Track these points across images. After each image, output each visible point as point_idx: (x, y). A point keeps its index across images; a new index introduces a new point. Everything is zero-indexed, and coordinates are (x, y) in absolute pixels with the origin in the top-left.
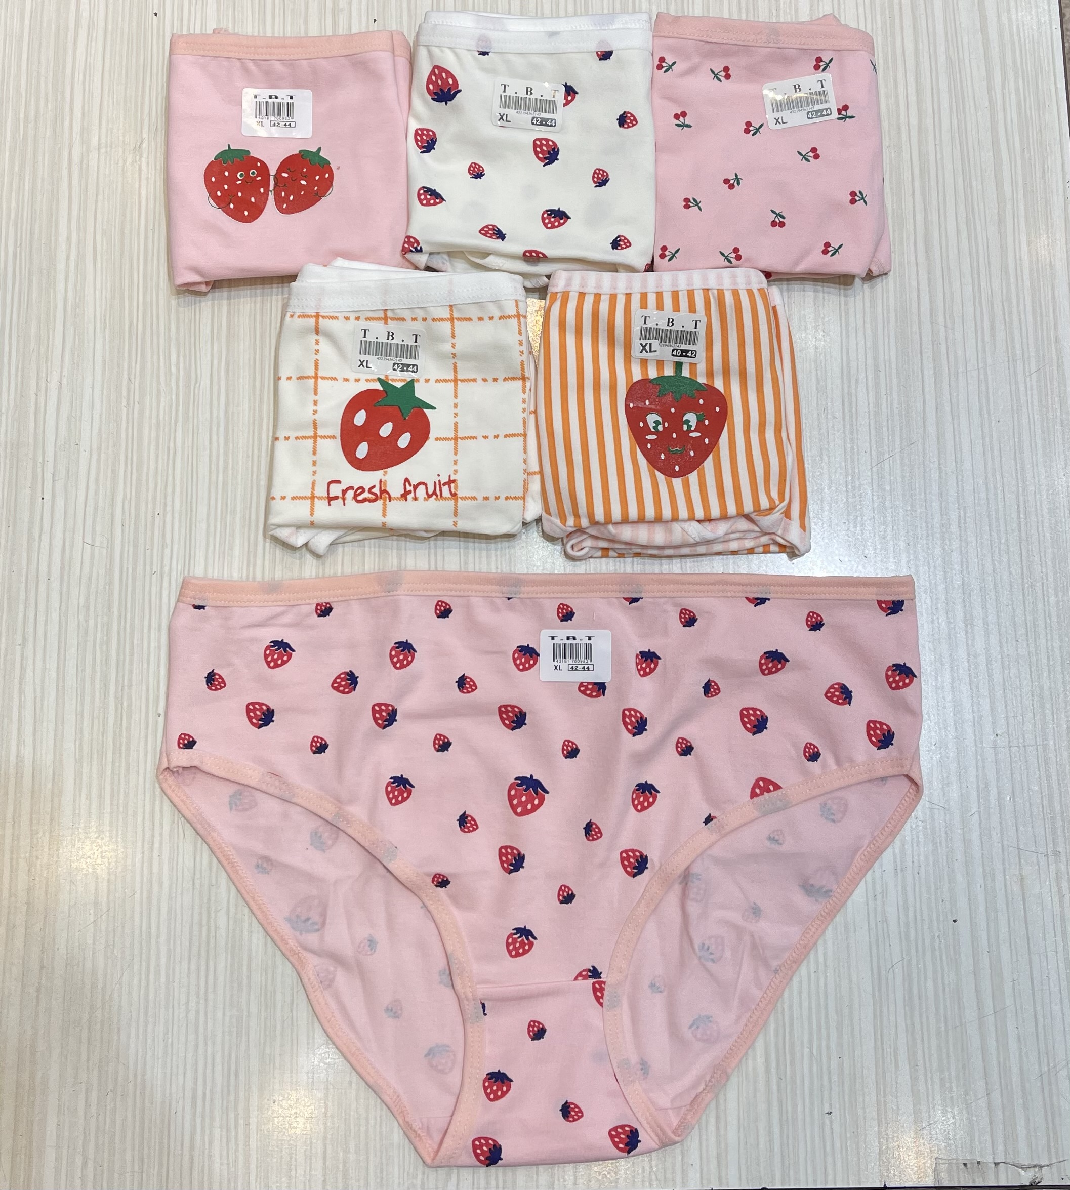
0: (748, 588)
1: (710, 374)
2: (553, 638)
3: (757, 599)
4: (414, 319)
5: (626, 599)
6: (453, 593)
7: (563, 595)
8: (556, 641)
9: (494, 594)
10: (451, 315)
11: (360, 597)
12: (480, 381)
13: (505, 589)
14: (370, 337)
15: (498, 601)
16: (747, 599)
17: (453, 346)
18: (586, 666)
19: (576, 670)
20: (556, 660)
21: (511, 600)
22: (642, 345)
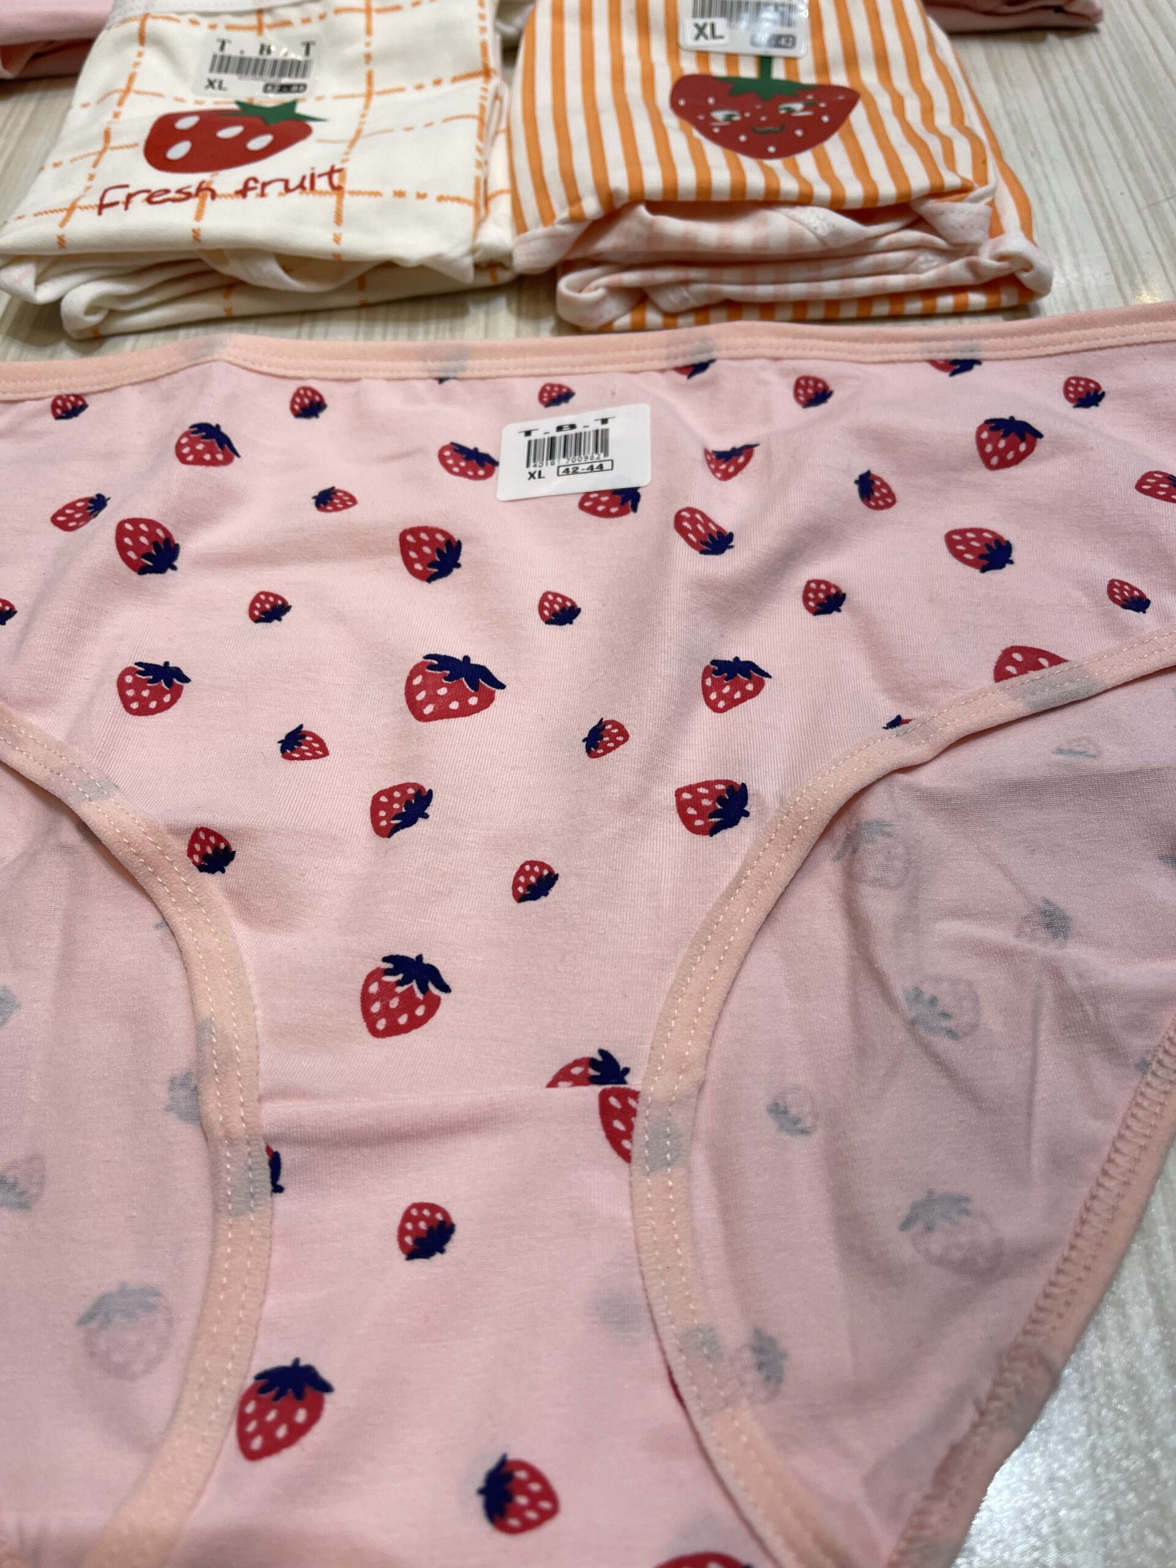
0: (934, 345)
1: (823, 66)
2: (528, 434)
3: (955, 362)
4: (306, 21)
5: (680, 370)
6: (330, 375)
7: (552, 371)
8: (532, 437)
9: (410, 374)
11: (140, 378)
12: (410, 89)
13: (442, 365)
14: (231, 50)
15: (420, 386)
16: (934, 363)
17: (368, 44)
18: (596, 465)
19: (575, 472)
20: (532, 464)
21: (446, 383)
22: (697, 25)
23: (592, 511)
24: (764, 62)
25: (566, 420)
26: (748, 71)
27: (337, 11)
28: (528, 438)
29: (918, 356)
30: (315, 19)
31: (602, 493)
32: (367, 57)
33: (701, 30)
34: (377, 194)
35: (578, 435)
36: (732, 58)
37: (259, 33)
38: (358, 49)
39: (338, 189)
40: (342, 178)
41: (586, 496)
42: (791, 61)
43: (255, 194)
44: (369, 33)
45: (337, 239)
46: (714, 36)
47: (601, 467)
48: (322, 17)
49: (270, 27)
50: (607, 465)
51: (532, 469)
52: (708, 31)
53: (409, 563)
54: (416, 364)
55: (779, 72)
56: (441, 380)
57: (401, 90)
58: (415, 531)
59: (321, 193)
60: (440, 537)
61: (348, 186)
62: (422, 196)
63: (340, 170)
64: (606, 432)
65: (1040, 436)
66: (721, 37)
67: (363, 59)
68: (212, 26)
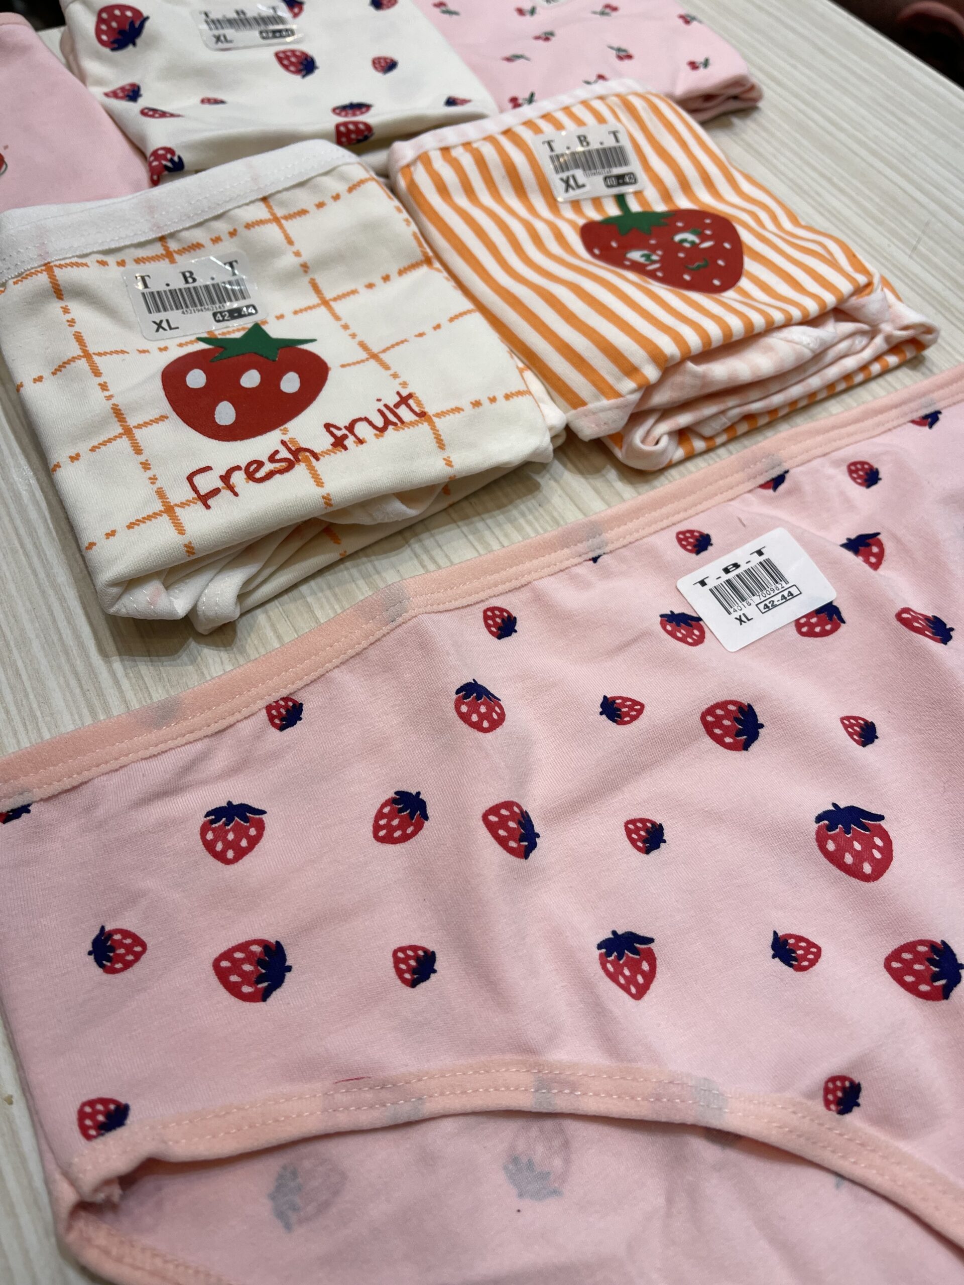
0: (905, 408)
1: (666, 196)
2: (703, 583)
3: (926, 417)
4: (216, 240)
5: (764, 486)
6: (501, 588)
7: (677, 518)
9: (567, 563)
10: (273, 214)
11: (343, 657)
12: (362, 290)
13: (581, 547)
14: (156, 285)
15: (579, 570)
16: (914, 422)
17: (297, 254)
18: (786, 593)
19: (774, 606)
20: (731, 610)
21: (599, 560)
22: (562, 179)
23: (811, 634)
24: (620, 200)
25: (727, 561)
26: (613, 211)
27: (248, 226)
28: (707, 588)
29: (902, 420)
30: (225, 236)
31: (809, 616)
32: (305, 267)
33: (567, 182)
34: (458, 410)
35: (748, 572)
36: (597, 202)
37: (172, 261)
38: (288, 261)
39: (422, 415)
40: (419, 403)
41: (798, 624)
42: (638, 194)
43: (350, 442)
44: (290, 242)
45: (449, 463)
46: (578, 187)
47: (790, 594)
48: (233, 234)
49: (180, 252)
50: (794, 591)
51: (735, 615)
52: (572, 182)
53: (719, 740)
54: (566, 551)
55: (634, 206)
56: (595, 560)
57: (354, 292)
58: (710, 711)
59: (412, 424)
60: (732, 708)
61: (431, 410)
62: (493, 400)
63: (410, 396)
64: (768, 561)
66: (583, 186)
67: (301, 270)
68: (122, 263)
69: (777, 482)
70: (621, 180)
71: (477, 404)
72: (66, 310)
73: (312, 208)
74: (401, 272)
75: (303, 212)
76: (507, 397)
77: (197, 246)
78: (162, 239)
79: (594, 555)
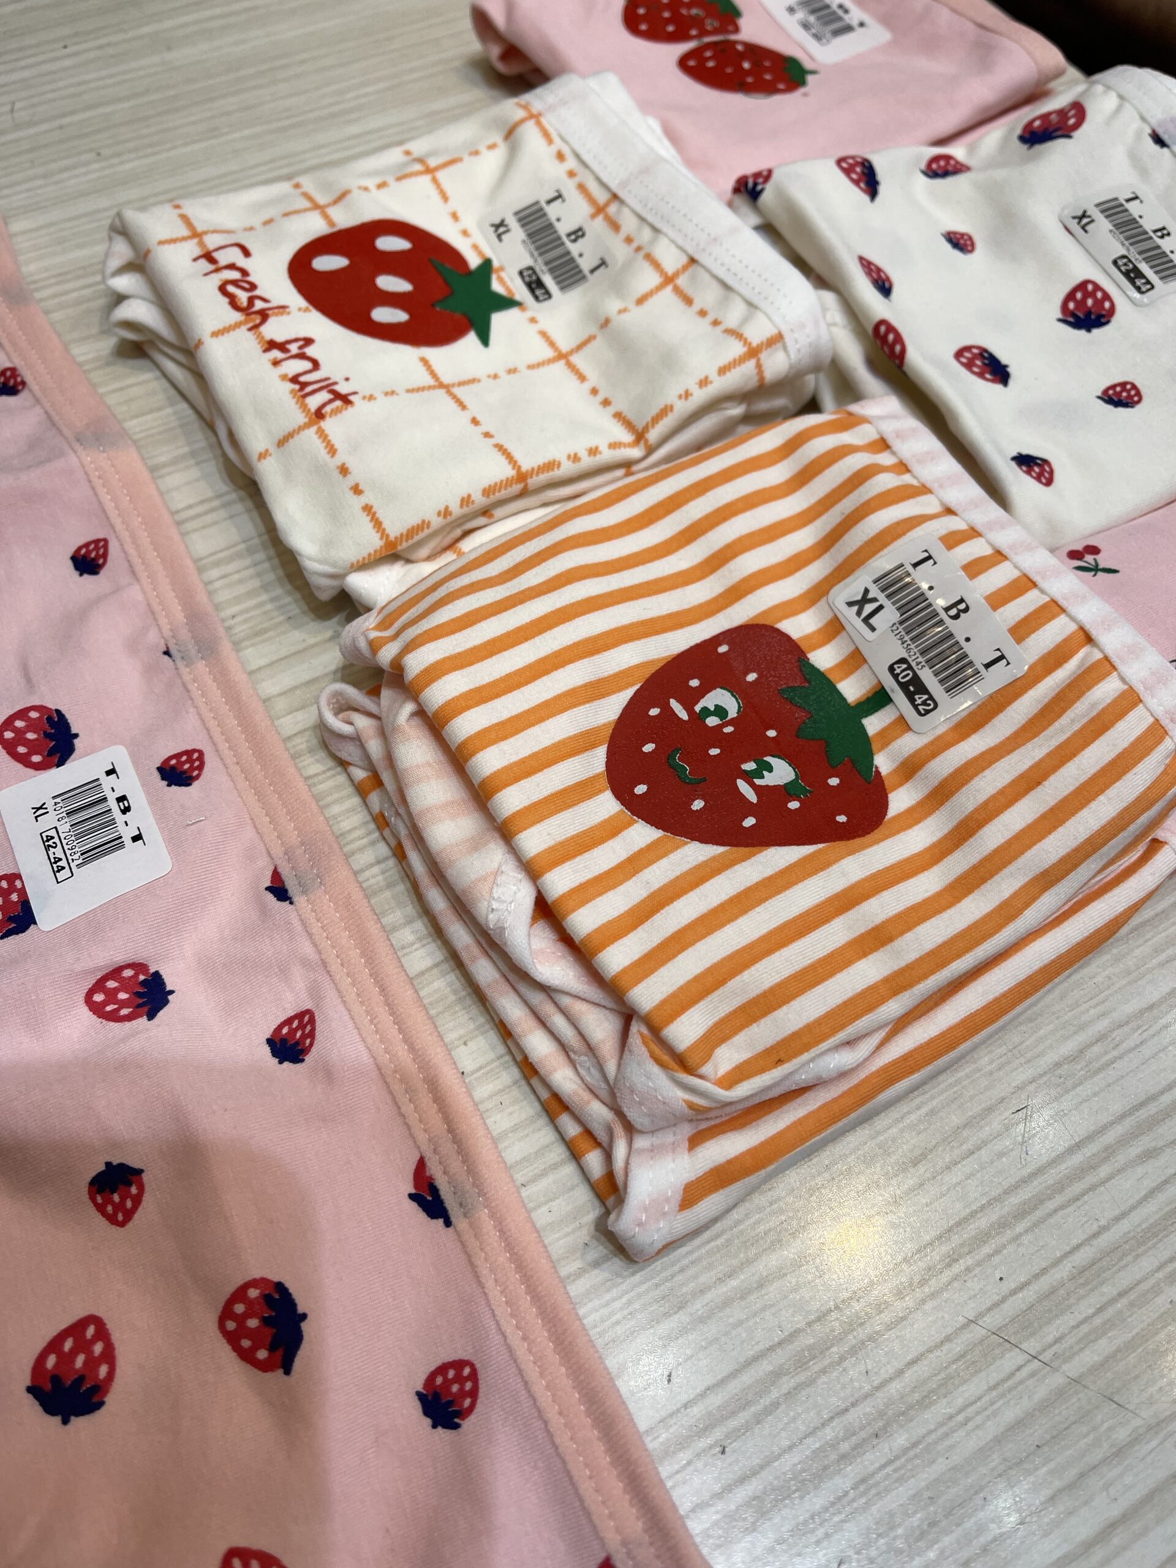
0: (448, 1148)
1: (909, 769)
2: (111, 772)
3: (434, 1190)
4: (629, 240)
5: (276, 875)
6: (131, 550)
7: (224, 747)
8: (107, 782)
9: (163, 621)
10: (677, 274)
11: (53, 413)
12: (587, 386)
13: (184, 634)
14: (553, 209)
15: (152, 634)
16: (421, 1165)
17: (623, 311)
18: (63, 863)
19: (47, 848)
20: (58, 800)
21: (166, 657)
22: (867, 591)
24: (878, 699)
25: (138, 800)
26: (852, 689)
27: (650, 258)
28: (102, 776)
29: (422, 1138)
30: (634, 244)
31: (23, 892)
32: (607, 322)
33: (865, 599)
34: (332, 451)
35: (113, 822)
36: (855, 660)
37: (593, 216)
38: (612, 306)
39: (319, 415)
40: (336, 412)
41: (15, 878)
43: (276, 354)
44: (640, 301)
45: (263, 456)
46: (866, 620)
47: (61, 870)
48: (638, 249)
49: (606, 218)
50: (61, 876)
51: (50, 805)
52: (869, 608)
55: (873, 724)
56: (167, 653)
57: (582, 378)
59: (304, 407)
61: (327, 424)
62: (357, 490)
63: (349, 402)
64: (121, 846)
65: (287, 1372)
66: (873, 629)
67: (602, 320)
68: (571, 174)
69: (279, 891)
70: (914, 688)
71: (344, 470)
72: (492, 147)
73: (697, 306)
74: (618, 416)
75: (688, 301)
76: (368, 509)
77: (615, 226)
78: (615, 197)
79: (173, 651)
